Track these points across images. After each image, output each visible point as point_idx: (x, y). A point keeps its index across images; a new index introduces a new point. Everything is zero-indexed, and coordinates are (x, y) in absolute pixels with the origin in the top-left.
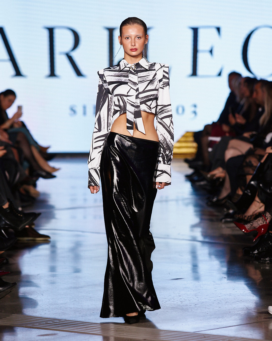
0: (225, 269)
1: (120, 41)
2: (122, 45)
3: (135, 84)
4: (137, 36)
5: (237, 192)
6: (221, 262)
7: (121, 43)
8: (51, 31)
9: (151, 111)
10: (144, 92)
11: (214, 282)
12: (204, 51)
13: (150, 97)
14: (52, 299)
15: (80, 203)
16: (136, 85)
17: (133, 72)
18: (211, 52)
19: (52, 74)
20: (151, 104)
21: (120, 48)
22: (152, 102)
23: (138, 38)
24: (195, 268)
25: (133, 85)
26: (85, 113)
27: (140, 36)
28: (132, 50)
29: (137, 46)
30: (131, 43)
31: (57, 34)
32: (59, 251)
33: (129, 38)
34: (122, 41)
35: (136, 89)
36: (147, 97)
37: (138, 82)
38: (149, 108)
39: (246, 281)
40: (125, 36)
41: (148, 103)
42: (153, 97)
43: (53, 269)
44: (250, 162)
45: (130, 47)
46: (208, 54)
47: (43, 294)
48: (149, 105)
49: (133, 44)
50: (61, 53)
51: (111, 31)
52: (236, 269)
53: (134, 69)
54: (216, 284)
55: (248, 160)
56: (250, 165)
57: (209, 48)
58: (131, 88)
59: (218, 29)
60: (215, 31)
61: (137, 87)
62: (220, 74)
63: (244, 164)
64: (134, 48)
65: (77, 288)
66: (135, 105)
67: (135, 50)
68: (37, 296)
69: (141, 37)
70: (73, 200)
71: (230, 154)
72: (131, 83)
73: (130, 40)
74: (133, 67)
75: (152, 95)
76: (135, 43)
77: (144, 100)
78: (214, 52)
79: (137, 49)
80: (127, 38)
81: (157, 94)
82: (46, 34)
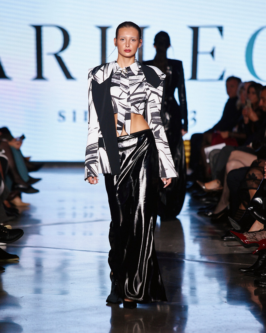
0: (225, 293)
1: (115, 43)
2: (117, 47)
3: (126, 87)
4: (132, 38)
5: (240, 208)
6: (221, 285)
7: (116, 44)
8: (38, 29)
9: (139, 112)
10: (133, 94)
11: (214, 307)
12: (205, 53)
13: (139, 99)
14: (37, 325)
15: (68, 217)
16: (128, 88)
17: (124, 75)
18: (212, 53)
19: (40, 76)
20: (139, 106)
21: (115, 49)
22: (140, 104)
23: (133, 40)
24: (193, 290)
25: (125, 89)
26: (74, 119)
27: (135, 38)
28: (126, 51)
29: (131, 47)
30: (126, 44)
31: (45, 32)
32: (45, 271)
33: (124, 40)
34: (117, 43)
35: (127, 93)
36: (136, 99)
37: (130, 85)
38: (137, 110)
39: (249, 306)
40: (121, 38)
41: (137, 105)
42: (141, 100)
43: (38, 291)
44: (254, 175)
45: (124, 47)
46: (210, 56)
47: (27, 319)
48: (137, 107)
49: (128, 45)
50: (49, 54)
51: (104, 30)
52: (237, 292)
53: (125, 72)
54: (216, 309)
55: (251, 173)
56: (253, 178)
57: (210, 50)
58: (123, 91)
59: (221, 29)
60: (217, 31)
61: (129, 90)
62: (221, 78)
63: (247, 177)
64: (128, 49)
65: (65, 312)
66: (127, 107)
67: (128, 51)
68: (21, 321)
69: (136, 40)
70: (61, 214)
71: (232, 166)
72: (123, 87)
73: (124, 42)
74: (125, 71)
75: (140, 98)
76: (129, 45)
77: (133, 102)
78: (216, 54)
79: (131, 51)
80: (122, 39)
81: (145, 97)
82: (33, 32)
